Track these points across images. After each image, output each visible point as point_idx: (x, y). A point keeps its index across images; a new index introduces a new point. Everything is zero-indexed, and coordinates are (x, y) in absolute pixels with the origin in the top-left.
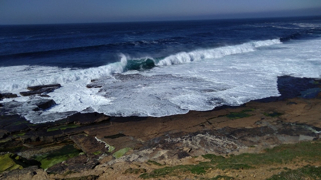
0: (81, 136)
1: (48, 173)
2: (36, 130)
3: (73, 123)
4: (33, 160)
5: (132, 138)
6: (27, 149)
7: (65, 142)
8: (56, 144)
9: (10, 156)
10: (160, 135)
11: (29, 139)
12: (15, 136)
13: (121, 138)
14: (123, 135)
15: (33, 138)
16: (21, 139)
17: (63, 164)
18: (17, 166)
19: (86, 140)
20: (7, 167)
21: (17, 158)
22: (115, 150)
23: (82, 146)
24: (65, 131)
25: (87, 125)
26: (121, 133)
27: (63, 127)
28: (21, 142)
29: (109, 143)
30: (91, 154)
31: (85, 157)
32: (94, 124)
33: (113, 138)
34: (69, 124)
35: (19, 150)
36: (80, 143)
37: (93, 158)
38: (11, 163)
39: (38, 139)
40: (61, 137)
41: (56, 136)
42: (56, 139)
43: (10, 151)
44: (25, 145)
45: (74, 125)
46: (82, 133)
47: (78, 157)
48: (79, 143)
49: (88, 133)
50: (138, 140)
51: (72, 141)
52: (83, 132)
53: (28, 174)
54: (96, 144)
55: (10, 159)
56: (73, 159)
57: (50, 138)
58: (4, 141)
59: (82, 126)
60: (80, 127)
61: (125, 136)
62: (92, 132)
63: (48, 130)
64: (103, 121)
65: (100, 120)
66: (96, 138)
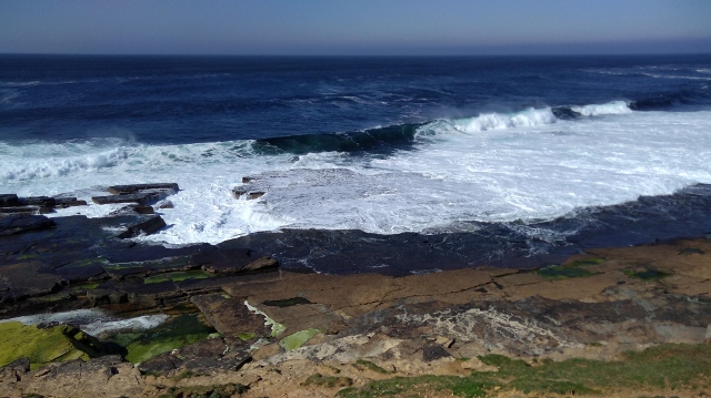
0: (215, 299)
1: (143, 373)
2: (122, 279)
3: (199, 268)
4: (111, 343)
5: (323, 309)
7: (181, 308)
8: (161, 312)
9: (65, 332)
10: (386, 305)
11: (106, 298)
12: (77, 290)
13: (299, 307)
14: (304, 301)
15: (114, 296)
16: (89, 296)
17: (174, 356)
18: (78, 354)
19: (225, 307)
20: (57, 354)
21: (78, 336)
22: (286, 331)
23: (215, 320)
24: (182, 284)
25: (229, 274)
26: (300, 295)
27: (178, 276)
28: (88, 302)
29: (275, 317)
30: (233, 339)
31: (221, 343)
32: (242, 273)
33: (281, 306)
34: (191, 269)
36: (211, 314)
37: (237, 346)
38: (66, 345)
39: (124, 299)
40: (172, 297)
41: (162, 295)
42: (161, 301)
45: (202, 273)
46: (218, 291)
47: (206, 342)
48: (211, 312)
49: (229, 291)
50: (337, 313)
51: (194, 307)
52: (220, 290)
53: (101, 371)
54: (246, 316)
55: (64, 338)
56: (196, 345)
57: (149, 298)
58: (54, 298)
59: (219, 276)
60: (213, 279)
61: (309, 302)
62: (237, 291)
63: (147, 281)
64: (265, 269)
65: (258, 265)
66: (246, 303)
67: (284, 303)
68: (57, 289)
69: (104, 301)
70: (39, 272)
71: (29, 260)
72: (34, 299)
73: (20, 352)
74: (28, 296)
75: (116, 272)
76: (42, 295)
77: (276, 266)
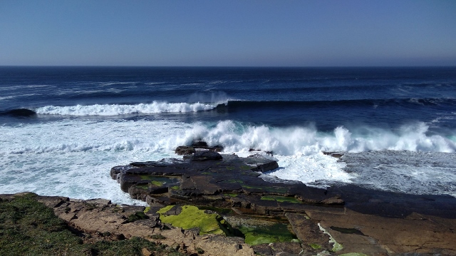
0: (300, 217)
1: (255, 253)
2: (250, 194)
3: (293, 196)
4: (237, 230)
5: (373, 241)
6: (234, 214)
7: (278, 218)
8: (267, 219)
9: (216, 218)
11: (239, 204)
12: (226, 196)
13: (355, 236)
14: (359, 232)
15: (244, 203)
16: (231, 200)
17: (270, 247)
18: (220, 232)
19: (305, 224)
20: (211, 229)
21: (222, 222)
22: (343, 250)
23: (298, 231)
24: (282, 204)
25: (311, 204)
26: (357, 227)
27: (280, 199)
28: (230, 204)
29: (336, 238)
30: (307, 246)
31: (299, 247)
32: (320, 204)
33: (342, 232)
34: (289, 196)
35: (226, 213)
37: (309, 251)
38: (215, 225)
39: (248, 206)
40: (275, 211)
41: (270, 208)
42: (268, 212)
43: (218, 211)
44: (233, 209)
45: (294, 200)
46: (302, 213)
47: (290, 243)
48: (296, 225)
49: (309, 214)
50: (383, 247)
51: (287, 220)
52: (304, 213)
54: (317, 233)
55: (215, 221)
56: (284, 244)
57: (262, 209)
58: (214, 198)
59: (304, 203)
60: (301, 205)
61: (362, 234)
62: (315, 216)
63: (263, 198)
64: (334, 205)
65: (331, 201)
66: (319, 224)
67: (344, 231)
68: (217, 193)
69: (238, 205)
70: (210, 182)
71: (207, 175)
72: (205, 197)
73: (194, 223)
74: (203, 194)
75: (247, 190)
76: (209, 195)
77: (342, 205)
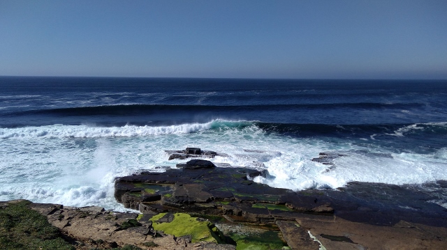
0: (290, 225)
2: (241, 202)
3: (284, 204)
4: (229, 237)
6: (226, 222)
7: (269, 226)
8: (258, 226)
9: (208, 225)
12: (218, 203)
13: (344, 244)
14: (348, 240)
15: (235, 211)
16: (223, 208)
18: (212, 239)
19: (296, 232)
20: (203, 236)
21: (214, 229)
23: (289, 239)
24: (272, 212)
25: (301, 211)
26: (346, 235)
27: (271, 206)
28: (222, 212)
29: (326, 246)
32: (310, 212)
33: (332, 240)
34: (280, 204)
35: (218, 220)
36: (287, 234)
38: (207, 233)
39: (240, 214)
40: (266, 219)
41: (261, 216)
42: (259, 219)
43: (210, 218)
44: (225, 216)
45: (285, 207)
49: (300, 222)
51: (278, 228)
52: (294, 220)
54: (307, 241)
55: (207, 229)
57: (253, 216)
58: (206, 206)
59: (295, 211)
60: (292, 212)
61: (352, 242)
62: (305, 223)
63: (254, 206)
64: (324, 213)
65: (320, 209)
66: (309, 232)
67: (334, 238)
68: (209, 201)
69: (230, 212)
70: (203, 190)
71: (199, 183)
72: (197, 204)
73: (186, 231)
74: (195, 202)
75: (239, 197)
76: (201, 203)
77: (331, 213)
